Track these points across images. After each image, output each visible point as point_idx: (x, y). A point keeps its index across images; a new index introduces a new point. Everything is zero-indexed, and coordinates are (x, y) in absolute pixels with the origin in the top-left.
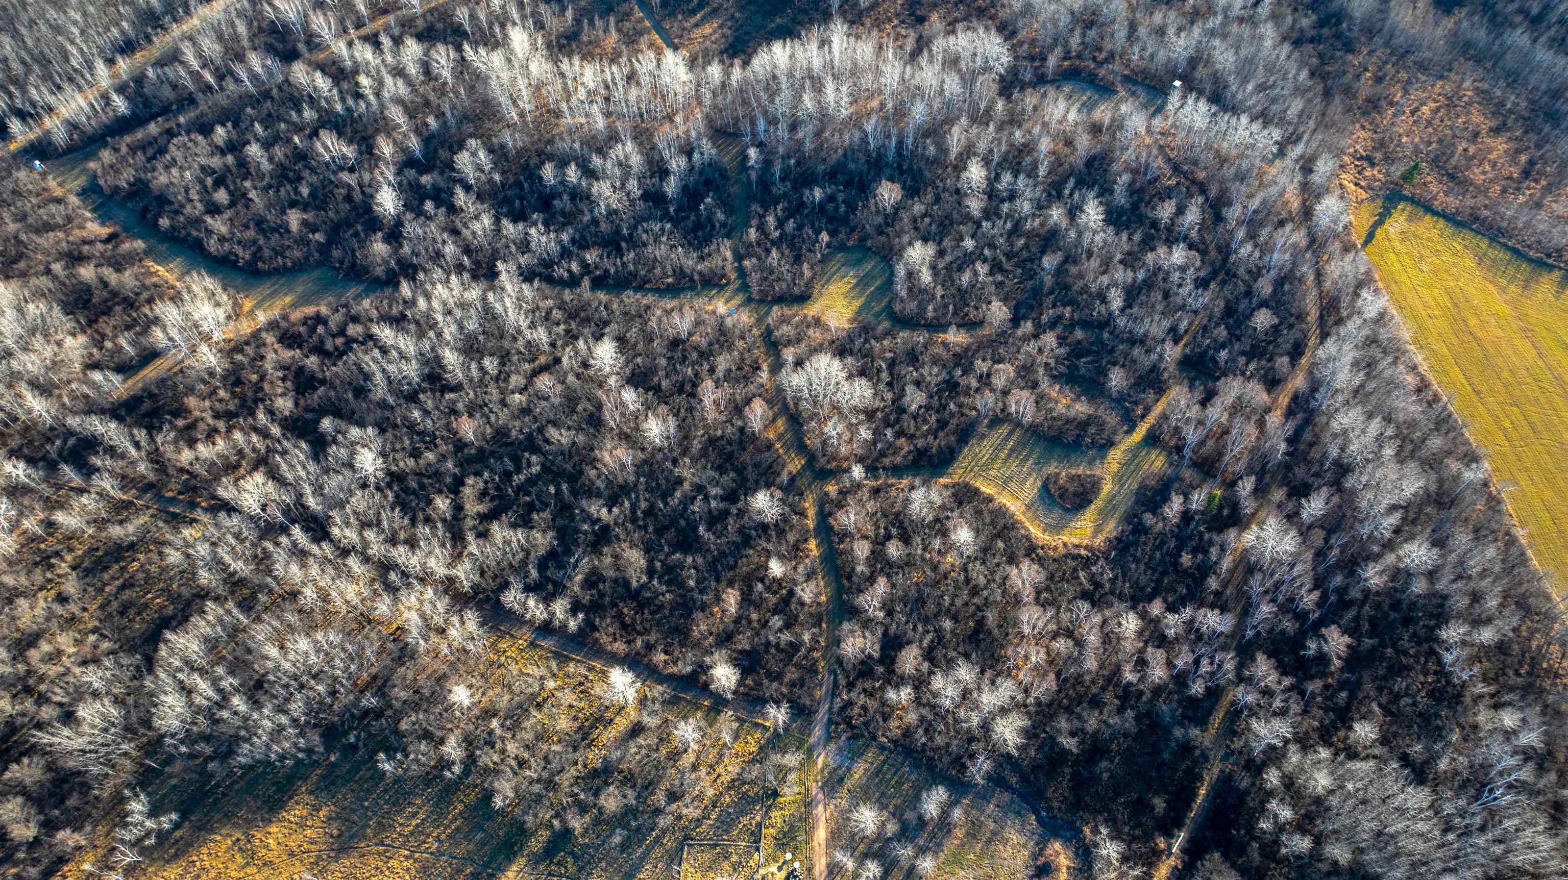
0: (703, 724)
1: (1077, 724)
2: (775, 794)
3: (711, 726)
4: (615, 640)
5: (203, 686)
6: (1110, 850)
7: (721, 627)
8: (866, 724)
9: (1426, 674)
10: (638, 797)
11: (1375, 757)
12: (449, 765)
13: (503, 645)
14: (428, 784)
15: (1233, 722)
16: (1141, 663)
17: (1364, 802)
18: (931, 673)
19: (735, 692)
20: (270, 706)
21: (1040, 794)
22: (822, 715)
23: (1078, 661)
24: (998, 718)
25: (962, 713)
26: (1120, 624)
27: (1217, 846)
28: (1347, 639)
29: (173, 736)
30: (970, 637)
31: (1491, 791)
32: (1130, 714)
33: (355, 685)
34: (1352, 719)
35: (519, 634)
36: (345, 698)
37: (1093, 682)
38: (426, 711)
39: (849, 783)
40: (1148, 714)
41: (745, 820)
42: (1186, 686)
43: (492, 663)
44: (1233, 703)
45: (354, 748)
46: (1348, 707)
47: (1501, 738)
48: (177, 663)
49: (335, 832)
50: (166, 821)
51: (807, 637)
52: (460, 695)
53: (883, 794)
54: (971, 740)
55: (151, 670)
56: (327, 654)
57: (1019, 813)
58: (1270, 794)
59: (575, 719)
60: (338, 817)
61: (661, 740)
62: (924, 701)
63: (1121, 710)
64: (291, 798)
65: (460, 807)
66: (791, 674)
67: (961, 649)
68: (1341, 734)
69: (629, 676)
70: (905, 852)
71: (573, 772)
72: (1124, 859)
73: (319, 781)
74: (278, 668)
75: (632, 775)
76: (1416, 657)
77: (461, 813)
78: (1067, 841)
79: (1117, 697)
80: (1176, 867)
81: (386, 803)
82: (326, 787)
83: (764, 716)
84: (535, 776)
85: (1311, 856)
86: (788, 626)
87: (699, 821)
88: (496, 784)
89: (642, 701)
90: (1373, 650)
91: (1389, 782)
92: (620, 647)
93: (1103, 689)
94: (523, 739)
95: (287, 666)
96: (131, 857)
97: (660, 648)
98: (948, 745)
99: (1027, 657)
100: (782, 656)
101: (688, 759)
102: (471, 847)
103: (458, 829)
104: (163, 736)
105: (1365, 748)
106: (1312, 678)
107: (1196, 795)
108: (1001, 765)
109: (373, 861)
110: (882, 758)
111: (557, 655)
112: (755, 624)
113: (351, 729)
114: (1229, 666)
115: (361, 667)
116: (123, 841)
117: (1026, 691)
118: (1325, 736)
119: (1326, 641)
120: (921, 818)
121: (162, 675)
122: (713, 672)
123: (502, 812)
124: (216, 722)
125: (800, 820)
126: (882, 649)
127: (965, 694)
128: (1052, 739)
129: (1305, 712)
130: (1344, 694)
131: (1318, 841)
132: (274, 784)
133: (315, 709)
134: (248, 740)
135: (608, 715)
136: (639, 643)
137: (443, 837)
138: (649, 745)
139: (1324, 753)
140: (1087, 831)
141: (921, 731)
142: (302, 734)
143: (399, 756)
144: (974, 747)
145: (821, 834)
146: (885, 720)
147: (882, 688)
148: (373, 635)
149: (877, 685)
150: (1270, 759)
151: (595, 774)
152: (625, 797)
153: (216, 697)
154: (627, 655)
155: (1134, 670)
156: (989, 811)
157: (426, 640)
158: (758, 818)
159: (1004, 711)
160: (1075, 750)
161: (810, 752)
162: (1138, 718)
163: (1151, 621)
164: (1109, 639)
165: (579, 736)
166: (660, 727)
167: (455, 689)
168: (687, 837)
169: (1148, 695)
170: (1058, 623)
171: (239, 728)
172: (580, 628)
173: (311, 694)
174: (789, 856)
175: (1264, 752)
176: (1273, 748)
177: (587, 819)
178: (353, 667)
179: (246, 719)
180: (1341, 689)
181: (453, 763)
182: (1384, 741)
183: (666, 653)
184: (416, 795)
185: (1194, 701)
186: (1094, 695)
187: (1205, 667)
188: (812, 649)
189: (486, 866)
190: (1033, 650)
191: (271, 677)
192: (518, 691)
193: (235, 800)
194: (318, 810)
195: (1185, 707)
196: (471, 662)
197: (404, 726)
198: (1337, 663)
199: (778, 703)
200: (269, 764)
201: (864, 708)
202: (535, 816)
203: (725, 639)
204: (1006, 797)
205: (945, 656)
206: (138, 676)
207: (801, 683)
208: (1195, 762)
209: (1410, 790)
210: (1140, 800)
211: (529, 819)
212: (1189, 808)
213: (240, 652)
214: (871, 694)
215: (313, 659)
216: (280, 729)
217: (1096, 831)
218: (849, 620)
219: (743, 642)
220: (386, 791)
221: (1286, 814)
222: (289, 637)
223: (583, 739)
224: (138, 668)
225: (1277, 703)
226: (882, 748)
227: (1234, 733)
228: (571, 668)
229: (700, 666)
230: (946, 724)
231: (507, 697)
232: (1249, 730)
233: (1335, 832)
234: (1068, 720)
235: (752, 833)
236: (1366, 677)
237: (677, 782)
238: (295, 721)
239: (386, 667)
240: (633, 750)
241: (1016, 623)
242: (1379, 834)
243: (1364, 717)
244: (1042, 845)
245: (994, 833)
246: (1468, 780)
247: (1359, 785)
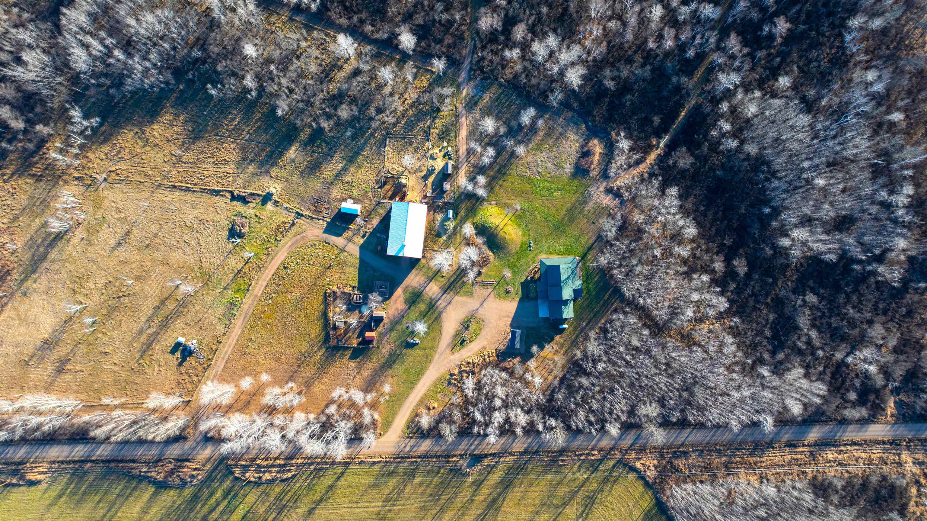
0: (396, 69)
1: (616, 73)
2: (438, 110)
3: (400, 71)
4: (341, 17)
5: (95, 43)
6: (624, 144)
7: (406, 9)
8: (492, 71)
9: (831, 48)
10: (359, 111)
11: (786, 97)
12: (249, 91)
13: (273, 20)
14: (239, 102)
15: (709, 74)
16: (660, 37)
17: (773, 122)
18: (533, 40)
19: (414, 50)
20: (138, 56)
21: (589, 113)
22: (466, 65)
23: (621, 35)
24: (569, 69)
25: (548, 65)
26: (651, 12)
27: (685, 144)
28: (788, 25)
29: (85, 73)
30: (558, 18)
31: (846, 117)
32: (648, 67)
33: (186, 43)
34: (779, 75)
35: (281, 12)
36: (182, 52)
37: (630, 48)
38: (231, 60)
39: (480, 105)
40: (659, 68)
41: (421, 125)
42: (685, 52)
43: (267, 31)
44: (711, 63)
45: (192, 81)
46: (779, 67)
47: (863, 87)
48: (75, 29)
49: (190, 129)
50: (95, 121)
51: (457, 17)
52: (250, 50)
53: (500, 112)
54: (553, 81)
55: (60, 33)
56: (166, 24)
57: (576, 124)
58: (721, 116)
59: (320, 65)
60: (190, 120)
61: (372, 78)
62: (527, 57)
63: (643, 66)
64: (162, 109)
65: (259, 115)
66: (448, 40)
67: (552, 26)
68: (770, 83)
69: (350, 40)
70: (509, 143)
71: (321, 96)
72: (631, 149)
73: (176, 101)
74: (137, 33)
75: (356, 98)
76: (829, 37)
77: (260, 118)
78: (601, 139)
79: (643, 58)
80: (660, 155)
81: (216, 112)
82: (181, 104)
83: (431, 65)
84: (299, 98)
85: (737, 151)
86: (447, 9)
87: (395, 125)
88: (277, 102)
89: (359, 55)
90: (803, 32)
91: (790, 111)
92: (344, 21)
93: (635, 52)
94: (291, 77)
95: (143, 31)
96: (80, 141)
97: (368, 22)
98: (539, 84)
99: (591, 32)
100: (443, 29)
101: (387, 90)
102: (267, 137)
103: (259, 127)
104: (79, 73)
105: (783, 91)
106: (761, 49)
107: (679, 115)
108: (569, 96)
109: (214, 144)
110: (500, 91)
111: (306, 26)
112: (426, 8)
113: (189, 70)
114: (712, 40)
115: (188, 33)
116: (73, 132)
117: (589, 53)
118: (761, 84)
119: (776, 26)
120: (520, 125)
121: (68, 36)
122: (400, 38)
123: (282, 118)
124: (109, 65)
125: (452, 125)
126: (504, 25)
127: (551, 54)
128: (601, 81)
129: (752, 69)
130: (778, 59)
131: (742, 142)
132: (151, 102)
133: (165, 57)
134: (129, 76)
135: (340, 63)
136: (355, 19)
137: (251, 131)
138: (364, 81)
139: (757, 94)
140: (613, 134)
141: (524, 76)
142: (160, 73)
143: (219, 86)
144: (554, 85)
145: (464, 133)
146: (503, 68)
147: (502, 50)
148: (192, 12)
149: (500, 47)
150: (725, 96)
151: (334, 97)
152: (352, 110)
153: (104, 50)
154: (349, 27)
155: (655, 41)
156: (559, 122)
157: (225, 16)
158: (428, 124)
159: (573, 64)
160: (613, 88)
161: (458, 87)
162: (653, 71)
163: (671, 10)
164: (643, 21)
165: (323, 76)
166: (370, 71)
167: (246, 46)
168: (388, 133)
169: (661, 56)
170: (613, 10)
171: (123, 69)
172: (318, 8)
173: (161, 49)
174: (445, 144)
175: (722, 92)
176: (728, 90)
177: (332, 122)
178: (183, 33)
179: (125, 63)
180: (778, 56)
181: (251, 90)
182: (795, 87)
183: (372, 25)
184: (233, 108)
185: (688, 61)
186: (629, 56)
187: (698, 41)
188: (461, 24)
189: (277, 147)
190: (595, 27)
191: (135, 38)
192: (284, 48)
193: (130, 111)
194: (179, 117)
195: (682, 65)
196: (255, 30)
197: (219, 68)
198: (779, 40)
199: (439, 58)
200: (145, 90)
201: (491, 61)
202: (302, 120)
203: (408, 17)
204: (570, 114)
205: (542, 30)
206: (53, 37)
207: (454, 45)
208: (682, 97)
209: (801, 116)
210: (646, 118)
211: (298, 122)
212: (673, 123)
213: (112, 23)
214: (495, 53)
215: (158, 27)
216: (147, 70)
217: (618, 134)
218: (484, 6)
219: (419, 19)
220: (215, 106)
221: (727, 127)
222: (140, 13)
223: (326, 77)
224: (51, 31)
225: (737, 64)
226: (501, 85)
227: (708, 81)
228: (315, 34)
229: (393, 34)
230: (539, 72)
231: (278, 52)
232: (717, 79)
233: (752, 138)
234: (611, 71)
235: (425, 132)
236: (795, 49)
237: (381, 103)
238: (155, 65)
239: (204, 33)
240: (355, 84)
241: (587, 10)
242: (777, 139)
243: (787, 74)
244: (587, 140)
245: (561, 134)
246: (836, 111)
247: (773, 112)
